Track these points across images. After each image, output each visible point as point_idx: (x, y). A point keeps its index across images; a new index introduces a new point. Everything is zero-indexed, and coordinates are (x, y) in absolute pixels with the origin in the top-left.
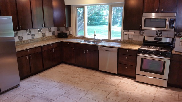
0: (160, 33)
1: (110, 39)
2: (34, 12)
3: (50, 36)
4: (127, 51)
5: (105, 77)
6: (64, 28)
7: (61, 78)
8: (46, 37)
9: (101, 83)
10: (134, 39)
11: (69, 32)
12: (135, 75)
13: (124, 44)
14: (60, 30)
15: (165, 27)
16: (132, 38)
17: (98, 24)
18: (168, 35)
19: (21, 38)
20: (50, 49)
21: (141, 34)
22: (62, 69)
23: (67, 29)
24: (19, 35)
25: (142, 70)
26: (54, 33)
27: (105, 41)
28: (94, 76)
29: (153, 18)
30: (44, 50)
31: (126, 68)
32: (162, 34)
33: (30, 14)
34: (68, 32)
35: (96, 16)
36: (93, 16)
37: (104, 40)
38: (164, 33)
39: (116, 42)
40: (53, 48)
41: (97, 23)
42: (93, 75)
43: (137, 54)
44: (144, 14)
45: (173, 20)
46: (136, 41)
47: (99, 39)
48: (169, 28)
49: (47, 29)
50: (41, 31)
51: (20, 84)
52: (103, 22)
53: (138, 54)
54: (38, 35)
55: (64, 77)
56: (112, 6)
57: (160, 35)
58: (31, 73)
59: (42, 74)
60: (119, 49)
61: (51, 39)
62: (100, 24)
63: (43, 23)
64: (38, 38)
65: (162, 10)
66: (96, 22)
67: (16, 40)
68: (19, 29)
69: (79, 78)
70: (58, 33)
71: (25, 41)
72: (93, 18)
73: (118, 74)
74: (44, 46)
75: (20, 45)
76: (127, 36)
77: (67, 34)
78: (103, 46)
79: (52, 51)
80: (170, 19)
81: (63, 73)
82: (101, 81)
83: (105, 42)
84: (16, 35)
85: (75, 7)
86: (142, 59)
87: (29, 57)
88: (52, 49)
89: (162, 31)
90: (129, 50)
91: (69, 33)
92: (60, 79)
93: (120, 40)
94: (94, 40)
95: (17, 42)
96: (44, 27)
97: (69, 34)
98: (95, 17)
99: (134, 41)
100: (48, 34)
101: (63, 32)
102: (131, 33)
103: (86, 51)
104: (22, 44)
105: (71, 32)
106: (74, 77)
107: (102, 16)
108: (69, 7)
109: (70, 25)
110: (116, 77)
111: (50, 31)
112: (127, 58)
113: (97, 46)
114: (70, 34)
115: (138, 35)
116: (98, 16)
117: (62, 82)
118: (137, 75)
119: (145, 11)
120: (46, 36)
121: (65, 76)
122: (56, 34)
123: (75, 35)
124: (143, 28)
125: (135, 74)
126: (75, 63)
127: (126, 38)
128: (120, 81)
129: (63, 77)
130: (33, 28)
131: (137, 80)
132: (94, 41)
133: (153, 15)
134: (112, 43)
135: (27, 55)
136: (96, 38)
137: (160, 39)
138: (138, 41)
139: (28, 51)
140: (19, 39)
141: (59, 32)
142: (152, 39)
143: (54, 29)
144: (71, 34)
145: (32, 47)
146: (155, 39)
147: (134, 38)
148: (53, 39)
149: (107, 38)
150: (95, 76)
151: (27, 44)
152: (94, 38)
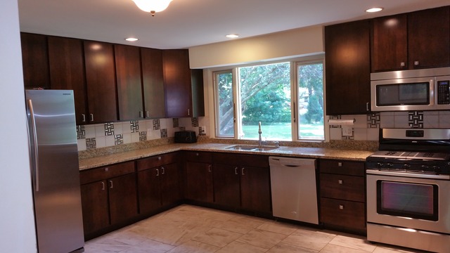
0: (418, 120)
1: (298, 139)
2: (123, 85)
3: (157, 140)
4: (340, 164)
5: (287, 234)
6: (189, 120)
7: (181, 236)
8: (148, 142)
9: (278, 246)
10: (357, 138)
11: (200, 128)
12: (366, 226)
13: (331, 151)
14: (180, 126)
15: (428, 103)
16: (351, 135)
17: (272, 121)
18: (439, 122)
19: (91, 143)
20: (156, 167)
21: (371, 124)
22: (183, 217)
23: (195, 123)
24: (89, 136)
25: (381, 210)
26: (166, 133)
27: (286, 145)
28: (260, 230)
29: (399, 81)
30: (141, 169)
31: (341, 207)
32: (424, 122)
33: (114, 90)
34: (196, 130)
35: (268, 102)
36: (258, 102)
37: (281, 144)
38: (428, 119)
39: (313, 147)
40: (163, 166)
41: (269, 118)
42: (259, 228)
43: (365, 171)
44: (373, 76)
45: (446, 83)
46: (362, 143)
47: (270, 142)
48: (438, 104)
49: (151, 122)
50: (135, 127)
51: (83, 248)
52: (284, 117)
53: (368, 171)
54: (130, 138)
55: (187, 233)
56: (297, 65)
57: (418, 124)
58: (110, 223)
59: (134, 227)
60: (318, 161)
61: (158, 146)
62: (278, 121)
63: (142, 109)
64: (130, 144)
65: (416, 63)
66: (267, 116)
67: (82, 146)
68: (89, 122)
69: (224, 236)
70: (175, 133)
71: (100, 149)
72: (261, 107)
73: (323, 227)
74: (141, 158)
75: (89, 158)
76: (339, 129)
77: (194, 133)
78: (280, 155)
79: (161, 171)
80: (439, 82)
81: (184, 224)
82: (278, 241)
83: (284, 147)
84: (81, 134)
85: (213, 72)
86: (379, 183)
87: (108, 185)
88: (159, 168)
89: (422, 115)
90: (344, 161)
91: (201, 131)
92: (178, 239)
93: (323, 141)
94: (260, 144)
95: (83, 152)
96: (145, 116)
97: (200, 135)
98: (264, 105)
99: (356, 141)
100: (153, 135)
101: (187, 129)
102: (348, 122)
103: (239, 171)
104: (94, 157)
105: (204, 128)
106: (212, 234)
107: (281, 102)
108: (199, 73)
109: (201, 112)
110: (318, 232)
111: (157, 126)
112: (340, 182)
113: (266, 157)
114: (203, 133)
115: (365, 126)
116: (273, 102)
117: (182, 243)
118: (368, 225)
119: (376, 69)
120: (148, 139)
121: (190, 231)
122: (170, 134)
123: (213, 136)
124: (374, 107)
125: (366, 222)
126: (214, 201)
127: (337, 136)
128: (326, 242)
129: (184, 233)
130: (118, 119)
131: (370, 238)
132: (258, 147)
133: (399, 77)
134: (301, 148)
135: (102, 180)
136: (263, 139)
137: (421, 134)
138: (368, 142)
139: (107, 169)
140: (87, 145)
141: (177, 130)
142: (401, 135)
143: (165, 124)
144: (205, 132)
145: (116, 161)
146: (409, 133)
147: (355, 134)
148: (162, 145)
149: (290, 139)
150: (262, 231)
151: (105, 155)
152: (257, 139)
